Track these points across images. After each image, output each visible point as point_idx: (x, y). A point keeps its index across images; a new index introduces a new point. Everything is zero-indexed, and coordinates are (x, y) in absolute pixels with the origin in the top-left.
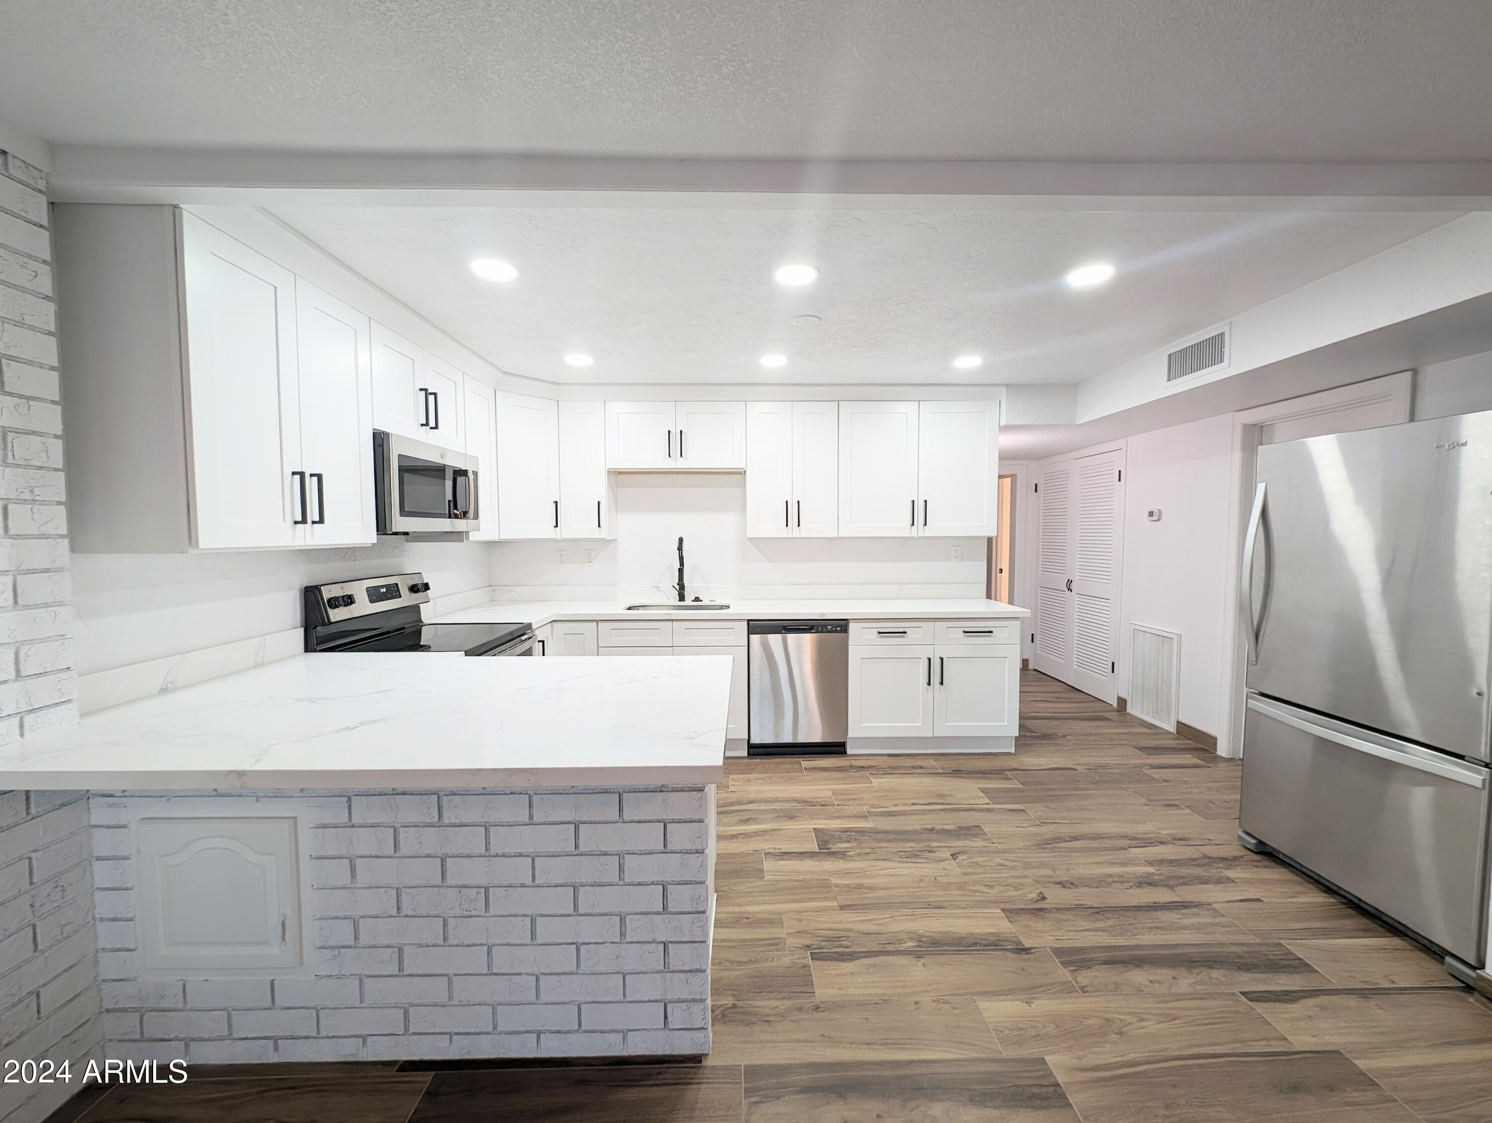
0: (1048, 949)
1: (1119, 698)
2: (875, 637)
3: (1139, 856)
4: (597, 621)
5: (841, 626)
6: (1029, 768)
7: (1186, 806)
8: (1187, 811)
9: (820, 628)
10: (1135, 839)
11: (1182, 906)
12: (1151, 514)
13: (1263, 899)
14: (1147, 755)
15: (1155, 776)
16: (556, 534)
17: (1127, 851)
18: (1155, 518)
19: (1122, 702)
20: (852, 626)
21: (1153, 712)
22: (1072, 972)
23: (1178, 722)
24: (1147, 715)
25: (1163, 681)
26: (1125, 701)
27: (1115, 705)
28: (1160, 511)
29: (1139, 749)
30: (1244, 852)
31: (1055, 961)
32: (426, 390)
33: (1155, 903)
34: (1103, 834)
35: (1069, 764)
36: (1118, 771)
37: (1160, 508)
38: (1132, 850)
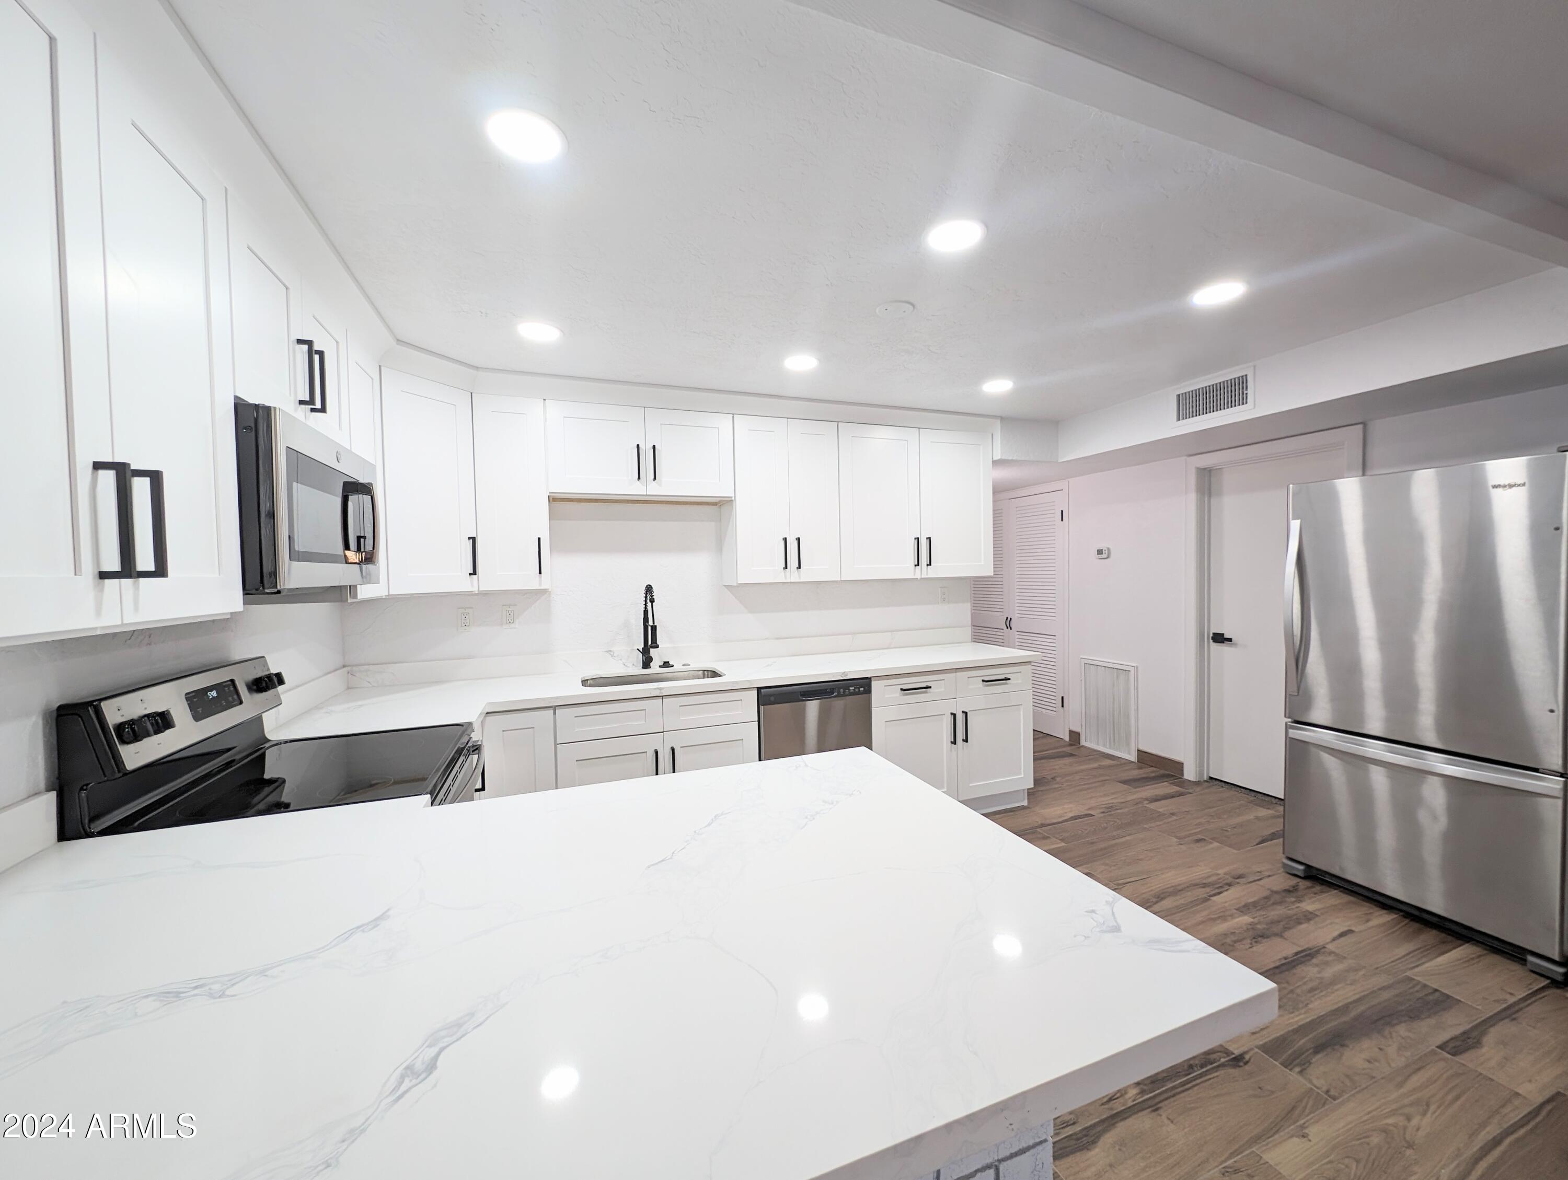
0: (1256, 1050)
1: (1071, 732)
2: (898, 695)
3: (1226, 905)
4: (554, 708)
5: (863, 686)
6: (1055, 821)
7: (1212, 839)
8: (1216, 844)
9: (842, 691)
10: (1205, 885)
11: (1306, 956)
12: (1100, 552)
13: (1353, 929)
14: (1135, 788)
15: (1161, 810)
16: (472, 585)
17: (1209, 902)
18: (1104, 556)
19: (1075, 736)
20: (874, 684)
21: (1110, 743)
22: (1301, 1072)
23: (1138, 750)
24: (1104, 746)
25: (1120, 711)
26: (1078, 734)
27: (1067, 738)
28: (1109, 549)
29: (1124, 782)
30: (1295, 881)
31: (1276, 1065)
32: (309, 343)
33: (1285, 958)
34: (1179, 885)
35: (1082, 810)
36: (1126, 810)
37: (1108, 546)
38: (1214, 898)
